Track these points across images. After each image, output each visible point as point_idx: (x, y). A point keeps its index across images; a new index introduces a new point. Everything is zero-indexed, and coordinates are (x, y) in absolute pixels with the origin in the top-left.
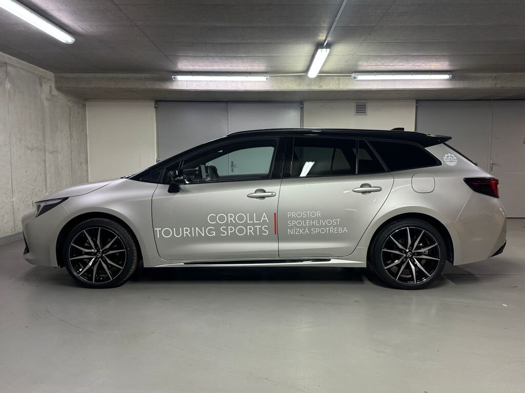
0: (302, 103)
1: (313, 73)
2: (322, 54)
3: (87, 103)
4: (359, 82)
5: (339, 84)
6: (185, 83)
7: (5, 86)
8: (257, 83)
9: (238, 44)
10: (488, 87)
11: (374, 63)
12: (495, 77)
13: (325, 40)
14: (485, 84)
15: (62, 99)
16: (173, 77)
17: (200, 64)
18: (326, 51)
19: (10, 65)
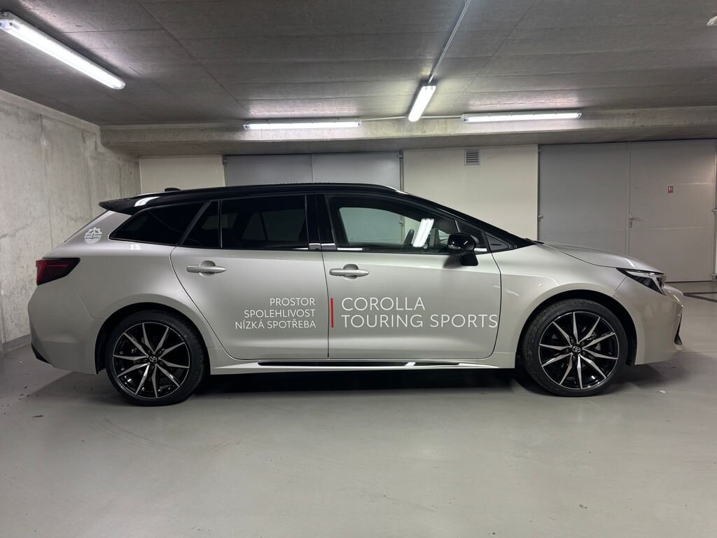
0: (401, 152)
1: (415, 116)
2: (427, 92)
3: (140, 161)
4: (471, 125)
5: (446, 128)
6: (260, 132)
7: (40, 144)
8: (347, 130)
9: (324, 83)
10: (625, 126)
11: (488, 102)
12: (633, 114)
13: (430, 76)
14: (621, 122)
15: (110, 157)
16: (244, 126)
17: (278, 110)
18: (432, 89)
19: (46, 117)
